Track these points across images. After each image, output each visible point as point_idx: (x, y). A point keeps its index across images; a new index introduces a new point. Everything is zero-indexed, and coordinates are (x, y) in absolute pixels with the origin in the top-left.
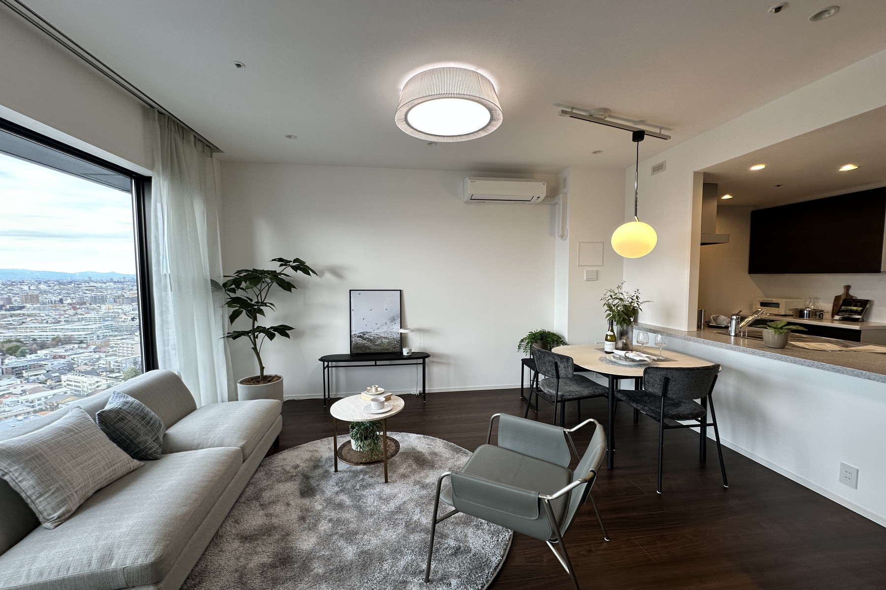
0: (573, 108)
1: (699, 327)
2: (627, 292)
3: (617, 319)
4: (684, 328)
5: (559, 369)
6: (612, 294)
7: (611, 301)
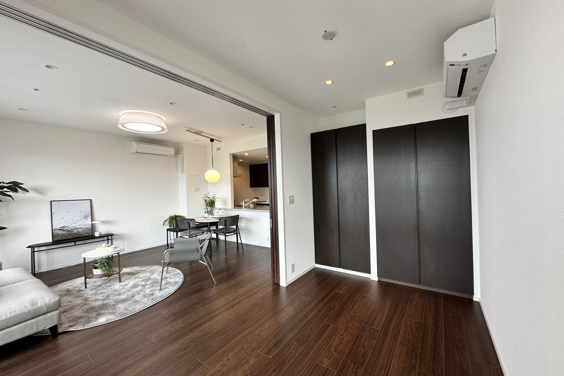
0: (190, 129)
1: (235, 207)
2: (211, 195)
3: (208, 205)
4: (230, 207)
5: (190, 224)
6: (206, 196)
7: (206, 199)
